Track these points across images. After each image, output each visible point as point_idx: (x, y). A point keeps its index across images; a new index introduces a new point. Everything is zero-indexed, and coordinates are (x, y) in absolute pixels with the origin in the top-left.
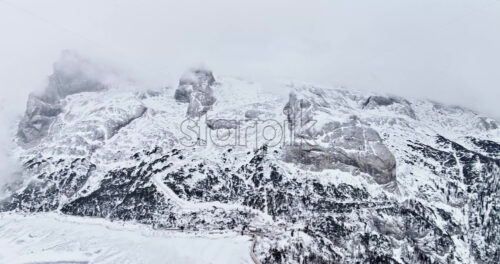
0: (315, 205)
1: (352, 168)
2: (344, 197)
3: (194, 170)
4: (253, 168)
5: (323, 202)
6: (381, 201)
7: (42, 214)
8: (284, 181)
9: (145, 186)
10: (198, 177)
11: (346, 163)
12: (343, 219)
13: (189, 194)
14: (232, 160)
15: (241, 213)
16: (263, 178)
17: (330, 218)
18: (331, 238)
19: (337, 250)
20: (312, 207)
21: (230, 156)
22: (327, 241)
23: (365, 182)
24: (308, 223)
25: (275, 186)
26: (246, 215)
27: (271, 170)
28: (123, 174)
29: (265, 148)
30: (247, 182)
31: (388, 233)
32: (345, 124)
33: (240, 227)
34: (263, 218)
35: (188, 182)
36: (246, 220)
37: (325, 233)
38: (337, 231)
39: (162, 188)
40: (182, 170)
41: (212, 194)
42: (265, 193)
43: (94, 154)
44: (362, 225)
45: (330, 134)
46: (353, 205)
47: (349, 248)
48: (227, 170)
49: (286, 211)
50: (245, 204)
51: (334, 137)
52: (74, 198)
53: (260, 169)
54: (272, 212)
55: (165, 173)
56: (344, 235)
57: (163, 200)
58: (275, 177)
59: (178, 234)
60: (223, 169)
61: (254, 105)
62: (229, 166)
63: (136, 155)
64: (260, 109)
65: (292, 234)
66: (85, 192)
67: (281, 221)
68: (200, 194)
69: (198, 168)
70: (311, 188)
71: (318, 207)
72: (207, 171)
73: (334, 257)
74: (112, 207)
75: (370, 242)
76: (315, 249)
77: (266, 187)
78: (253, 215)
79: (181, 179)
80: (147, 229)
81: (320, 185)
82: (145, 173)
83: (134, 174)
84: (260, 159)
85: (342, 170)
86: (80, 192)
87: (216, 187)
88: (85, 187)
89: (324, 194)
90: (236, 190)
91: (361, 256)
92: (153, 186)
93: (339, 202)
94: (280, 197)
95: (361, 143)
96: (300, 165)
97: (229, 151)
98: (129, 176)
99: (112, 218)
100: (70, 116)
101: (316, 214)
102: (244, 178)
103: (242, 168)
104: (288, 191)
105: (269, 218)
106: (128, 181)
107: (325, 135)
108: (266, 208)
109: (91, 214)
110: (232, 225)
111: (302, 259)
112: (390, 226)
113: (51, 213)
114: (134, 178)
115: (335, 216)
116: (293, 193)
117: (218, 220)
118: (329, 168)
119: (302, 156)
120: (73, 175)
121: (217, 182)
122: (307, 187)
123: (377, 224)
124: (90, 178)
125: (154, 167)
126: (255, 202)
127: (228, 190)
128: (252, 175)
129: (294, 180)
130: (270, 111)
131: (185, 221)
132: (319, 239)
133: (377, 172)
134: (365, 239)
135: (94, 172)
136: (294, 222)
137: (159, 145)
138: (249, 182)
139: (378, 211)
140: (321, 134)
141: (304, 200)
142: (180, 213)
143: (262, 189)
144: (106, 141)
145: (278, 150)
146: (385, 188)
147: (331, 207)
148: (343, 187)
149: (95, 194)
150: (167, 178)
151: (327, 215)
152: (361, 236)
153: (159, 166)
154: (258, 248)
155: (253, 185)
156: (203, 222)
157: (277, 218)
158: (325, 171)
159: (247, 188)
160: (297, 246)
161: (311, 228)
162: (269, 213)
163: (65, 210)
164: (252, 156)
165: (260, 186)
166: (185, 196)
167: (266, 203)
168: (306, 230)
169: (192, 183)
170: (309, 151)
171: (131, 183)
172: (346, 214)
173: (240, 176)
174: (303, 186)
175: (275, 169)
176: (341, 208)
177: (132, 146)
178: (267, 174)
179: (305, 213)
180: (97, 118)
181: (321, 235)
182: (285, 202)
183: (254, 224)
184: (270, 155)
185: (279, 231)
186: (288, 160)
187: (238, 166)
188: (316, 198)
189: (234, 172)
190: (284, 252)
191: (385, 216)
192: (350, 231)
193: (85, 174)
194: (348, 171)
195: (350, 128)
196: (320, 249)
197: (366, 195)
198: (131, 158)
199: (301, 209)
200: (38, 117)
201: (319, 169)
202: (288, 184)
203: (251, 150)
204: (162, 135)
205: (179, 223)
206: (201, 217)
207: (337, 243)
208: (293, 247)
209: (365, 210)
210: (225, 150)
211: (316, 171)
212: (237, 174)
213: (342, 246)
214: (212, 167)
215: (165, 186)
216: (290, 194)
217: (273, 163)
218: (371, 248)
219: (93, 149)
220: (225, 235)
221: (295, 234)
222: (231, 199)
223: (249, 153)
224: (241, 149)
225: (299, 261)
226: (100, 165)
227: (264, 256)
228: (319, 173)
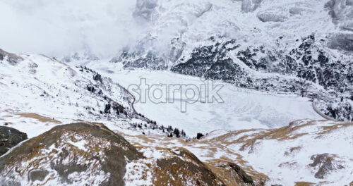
3: (257, 50)
4: (302, 52)
7: (160, 71)
8: (330, 62)
9: (224, 59)
10: (261, 55)
13: (257, 66)
14: (284, 45)
15: (297, 82)
16: (312, 59)
21: (281, 41)
25: (321, 65)
26: (302, 83)
27: (318, 54)
28: (205, 50)
29: (312, 37)
30: (298, 61)
33: (299, 92)
34: (316, 87)
35: (254, 58)
36: (303, 87)
39: (236, 61)
40: (248, 50)
41: (272, 68)
42: (314, 70)
43: (183, 36)
48: (281, 51)
49: (335, 84)
50: (299, 76)
52: (177, 63)
53: (309, 52)
55: (237, 51)
57: (240, 69)
58: (322, 59)
59: (255, 91)
60: (278, 51)
61: (296, 3)
62: (282, 49)
63: (212, 38)
64: (302, 7)
65: (342, 100)
66: (182, 60)
67: (331, 90)
68: (264, 67)
69: (259, 49)
72: (266, 52)
74: (204, 71)
77: (314, 65)
78: (308, 85)
79: (250, 56)
80: (232, 87)
82: (221, 50)
83: (213, 50)
84: (308, 45)
86: (179, 59)
87: (275, 63)
88: (181, 57)
90: (290, 66)
92: (230, 59)
94: (328, 73)
96: (343, 51)
97: (281, 38)
98: (210, 52)
99: (206, 78)
100: (162, 9)
102: (295, 59)
103: (293, 51)
104: (334, 70)
105: (322, 87)
106: (210, 54)
108: (317, 81)
109: (191, 74)
110: (293, 89)
113: (165, 71)
114: (214, 53)
116: (339, 72)
117: (282, 85)
119: (346, 44)
120: (174, 48)
121: (275, 60)
122: (350, 68)
124: (184, 51)
125: (227, 47)
126: (309, 76)
127: (283, 66)
128: (302, 57)
129: (339, 62)
130: (310, 9)
131: (259, 84)
135: (185, 48)
136: (342, 91)
137: (227, 31)
141: (348, 77)
142: (255, 78)
143: (311, 67)
144: (189, 27)
145: (324, 38)
149: (189, 62)
150: (239, 54)
153: (230, 46)
155: (303, 64)
156: (272, 85)
157: (328, 88)
159: (299, 65)
160: (346, 108)
162: (321, 84)
163: (173, 70)
164: (300, 42)
165: (309, 65)
166: (254, 67)
167: (316, 77)
168: (352, 98)
169: (257, 58)
171: (213, 56)
173: (292, 57)
174: (347, 67)
175: (322, 53)
177: (207, 31)
178: (315, 56)
179: (350, 87)
180: (180, 11)
182: (332, 77)
183: (311, 91)
184: (317, 43)
185: (331, 97)
186: (333, 47)
187: (290, 49)
189: (287, 53)
190: (337, 111)
193: (180, 48)
198: (209, 39)
199: (346, 84)
200: (145, 9)
202: (333, 65)
203: (299, 38)
204: (227, 24)
205: (254, 84)
206: (270, 82)
208: (343, 109)
210: (278, 38)
212: (289, 55)
214: (270, 49)
215: (238, 59)
216: (336, 72)
217: (320, 48)
219: (182, 32)
220: (289, 95)
221: (344, 100)
222: (287, 72)
223: (297, 40)
224: (290, 37)
225: (349, 118)
226: (188, 43)
227: (324, 112)
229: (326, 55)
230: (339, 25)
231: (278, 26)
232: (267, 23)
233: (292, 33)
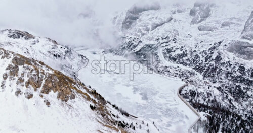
0: (233, 77)
3: (178, 49)
4: (208, 53)
5: (240, 77)
8: (222, 62)
9: (155, 52)
10: (178, 52)
12: (248, 89)
13: (170, 59)
14: (200, 47)
15: (189, 72)
16: (211, 58)
17: (239, 86)
18: (234, 97)
19: (235, 104)
20: (230, 78)
21: (200, 45)
22: (230, 97)
24: (223, 85)
25: (216, 63)
26: (191, 73)
27: (217, 54)
28: (150, 46)
29: (220, 43)
30: (201, 59)
33: (184, 78)
34: (198, 76)
35: (172, 53)
36: (189, 76)
38: (239, 94)
39: (160, 54)
40: (172, 48)
41: (181, 61)
42: (208, 66)
43: (143, 37)
47: (244, 105)
49: (213, 76)
50: (194, 68)
53: (212, 53)
54: (205, 76)
55: (165, 48)
56: (243, 97)
57: (158, 59)
58: (218, 59)
59: (156, 73)
60: (193, 50)
62: (196, 50)
63: (158, 39)
64: (234, 21)
65: (209, 88)
66: (134, 51)
67: (206, 80)
68: (175, 60)
69: (180, 48)
70: (237, 68)
71: (235, 79)
72: (184, 50)
73: (230, 107)
74: (139, 58)
76: (219, 99)
77: (210, 63)
78: (194, 74)
79: (170, 52)
81: (244, 68)
83: (153, 47)
84: (214, 48)
87: (185, 58)
89: (244, 73)
90: (194, 61)
92: (157, 53)
93: (251, 79)
94: (214, 69)
96: (237, 55)
97: (201, 42)
101: (230, 82)
102: (201, 57)
103: (203, 52)
104: (221, 67)
105: (202, 77)
106: (150, 49)
108: (203, 73)
110: (180, 76)
111: (207, 100)
113: (121, 57)
114: (152, 49)
115: (243, 86)
116: (223, 69)
117: (176, 72)
120: (132, 44)
121: (186, 56)
122: (235, 67)
125: (162, 45)
126: (199, 69)
127: (190, 61)
128: (206, 56)
129: (229, 62)
131: (161, 69)
132: (225, 95)
135: (141, 44)
136: (214, 82)
137: (169, 36)
138: (203, 59)
141: (228, 73)
142: (161, 65)
143: (208, 64)
145: (227, 44)
147: (243, 80)
149: (137, 52)
150: (164, 50)
151: (237, 84)
153: (164, 45)
154: (186, 88)
155: (204, 61)
156: (169, 71)
159: (201, 61)
160: (208, 94)
161: (224, 88)
162: (203, 75)
165: (208, 62)
166: (168, 59)
167: (205, 71)
168: (219, 88)
169: (174, 54)
170: (246, 47)
172: (252, 87)
173: (200, 55)
174: (232, 66)
175: (220, 54)
176: (250, 83)
178: (214, 57)
179: (224, 80)
180: (149, 22)
181: (229, 94)
182: (215, 72)
183: (192, 78)
184: (221, 47)
185: (202, 84)
186: (231, 51)
187: (202, 50)
188: (237, 74)
190: (198, 95)
192: (249, 97)
193: (136, 44)
199: (223, 78)
202: (224, 63)
203: (213, 43)
204: (172, 31)
205: (158, 69)
206: (168, 69)
207: (236, 100)
208: (206, 94)
210: (199, 42)
211: (247, 60)
212: (199, 54)
213: (240, 103)
214: (188, 49)
215: (162, 54)
216: (221, 69)
217: (221, 51)
219: (143, 35)
220: (175, 79)
221: (211, 88)
222: (189, 65)
223: (211, 45)
224: (208, 42)
225: (205, 100)
226: (143, 42)
227: (186, 92)
228: (248, 61)
229: (222, 56)
230: (243, 35)
232: (201, 32)
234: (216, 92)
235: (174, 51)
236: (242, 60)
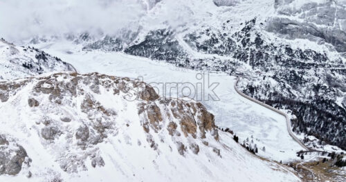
0: (284, 62)
1: (319, 39)
2: (307, 59)
3: (203, 33)
4: (243, 35)
5: (290, 60)
6: (336, 64)
7: (114, 52)
8: (264, 44)
9: (172, 41)
10: (205, 38)
11: (315, 35)
12: (303, 73)
13: (199, 48)
14: (229, 28)
15: (231, 62)
16: (250, 42)
17: (293, 72)
18: (291, 84)
19: (294, 92)
20: (281, 63)
21: (228, 25)
22: (288, 85)
23: (327, 50)
24: (276, 73)
25: (257, 47)
26: (234, 64)
27: (256, 36)
28: (159, 33)
29: (254, 21)
30: (237, 44)
31: (336, 86)
32: (321, 5)
33: (230, 71)
34: (246, 67)
35: (198, 40)
36: (234, 67)
37: (288, 81)
38: (296, 80)
39: (182, 43)
40: (195, 32)
41: (213, 49)
42: (249, 52)
43: (142, 19)
44: (317, 78)
45: (306, 12)
46: (313, 65)
47: (303, 92)
48: (225, 34)
49: (262, 64)
50: (234, 57)
51: (310, 14)
52: (131, 45)
53: (248, 35)
54: (252, 64)
55: (184, 34)
56: (301, 83)
57: (182, 50)
58: (258, 41)
59: (191, 70)
60: (222, 34)
62: (226, 32)
63: (166, 22)
65: (264, 79)
66: (137, 42)
67: (257, 70)
68: (205, 49)
69: (205, 32)
70: (283, 51)
71: (286, 64)
72: (211, 35)
73: (290, 96)
74: (152, 52)
75: (320, 90)
76: (278, 89)
77: (250, 47)
78: (239, 65)
79: (195, 38)
80: (172, 66)
81: (291, 49)
82: (172, 33)
83: (165, 33)
84: (249, 28)
85: (311, 40)
86: (134, 42)
87: (217, 45)
88: (136, 39)
89: (293, 56)
90: (230, 48)
91: (311, 98)
92: (177, 42)
93: (302, 61)
94: (260, 55)
95: (332, 20)
96: (278, 34)
97: (228, 22)
98: (162, 34)
99: (152, 58)
101: (283, 68)
102: (236, 41)
103: (236, 34)
104: (266, 52)
105: (250, 67)
106: (161, 37)
107: (302, 13)
108: (248, 61)
109: (140, 55)
110: (224, 69)
111: (268, 94)
112: (339, 81)
113: (119, 53)
114: (165, 36)
115: (297, 70)
116: (269, 53)
117: (216, 65)
118: (300, 38)
119: (281, 27)
120: (130, 31)
121: (217, 42)
122: (280, 50)
123: (329, 79)
124: (139, 34)
125: (178, 30)
126: (242, 57)
127: (224, 48)
128: (242, 39)
129: (272, 44)
131: (195, 64)
132: (282, 84)
133: (339, 42)
134: (317, 88)
135: (142, 31)
136: (266, 71)
137: (181, 15)
138: (239, 43)
139: (332, 70)
140: (299, 12)
141: (276, 58)
142: (192, 58)
143: (247, 49)
144: (148, 11)
145: (263, 22)
146: (343, 55)
147: (295, 64)
148: (308, 52)
149: (142, 44)
150: (185, 37)
151: (291, 69)
152: (314, 85)
154: (240, 84)
155: (242, 46)
156: (206, 65)
157: (255, 68)
158: (297, 40)
159: (237, 47)
160: (266, 86)
161: (278, 76)
162: (250, 64)
163: (126, 51)
164: (244, 26)
166: (196, 49)
167: (249, 58)
168: (274, 77)
169: (201, 41)
170: (287, 25)
171: (163, 39)
172: (306, 70)
173: (234, 39)
174: (278, 49)
175: (259, 36)
176: (303, 66)
177: (164, 15)
178: (253, 39)
179: (275, 66)
181: (285, 81)
182: (262, 58)
183: (239, 70)
184: (257, 26)
185: (255, 76)
186: (270, 30)
187: (233, 32)
188: (286, 57)
189: (230, 36)
190: (257, 88)
191: (337, 75)
192: (306, 82)
193: (136, 31)
194: (315, 41)
195: (325, 8)
196: (282, 90)
197: (325, 59)
198: (164, 23)
199: (273, 64)
201: (292, 38)
202: (267, 46)
203: (244, 22)
204: (183, 9)
205: (191, 64)
206: (205, 62)
207: (294, 88)
208: (263, 86)
209: (322, 69)
210: (225, 22)
211: (290, 39)
212: (231, 38)
213: (298, 90)
214: (215, 32)
215: (184, 42)
216: (267, 54)
217: (259, 31)
218: (320, 94)
219: (141, 16)
220: (219, 74)
221: (266, 79)
222: (226, 53)
223: (241, 24)
224: (236, 21)
225: (266, 95)
226: (145, 27)
227: (243, 89)
228: (291, 41)
229: (262, 38)
230: (278, 9)
231: (229, 10)
232: (220, 8)
233: (240, 17)
234: (273, 83)
235: (199, 37)
236: (285, 41)
